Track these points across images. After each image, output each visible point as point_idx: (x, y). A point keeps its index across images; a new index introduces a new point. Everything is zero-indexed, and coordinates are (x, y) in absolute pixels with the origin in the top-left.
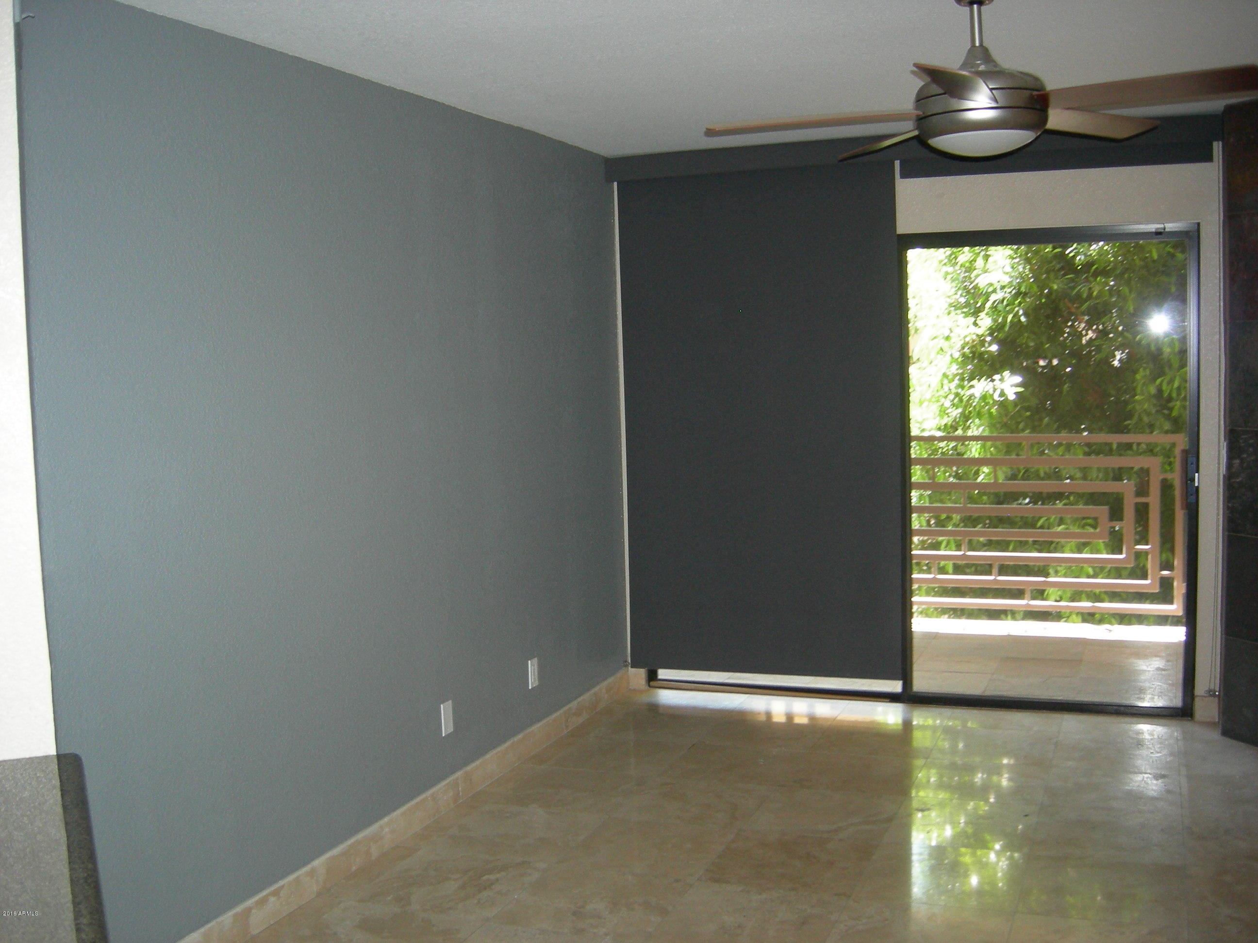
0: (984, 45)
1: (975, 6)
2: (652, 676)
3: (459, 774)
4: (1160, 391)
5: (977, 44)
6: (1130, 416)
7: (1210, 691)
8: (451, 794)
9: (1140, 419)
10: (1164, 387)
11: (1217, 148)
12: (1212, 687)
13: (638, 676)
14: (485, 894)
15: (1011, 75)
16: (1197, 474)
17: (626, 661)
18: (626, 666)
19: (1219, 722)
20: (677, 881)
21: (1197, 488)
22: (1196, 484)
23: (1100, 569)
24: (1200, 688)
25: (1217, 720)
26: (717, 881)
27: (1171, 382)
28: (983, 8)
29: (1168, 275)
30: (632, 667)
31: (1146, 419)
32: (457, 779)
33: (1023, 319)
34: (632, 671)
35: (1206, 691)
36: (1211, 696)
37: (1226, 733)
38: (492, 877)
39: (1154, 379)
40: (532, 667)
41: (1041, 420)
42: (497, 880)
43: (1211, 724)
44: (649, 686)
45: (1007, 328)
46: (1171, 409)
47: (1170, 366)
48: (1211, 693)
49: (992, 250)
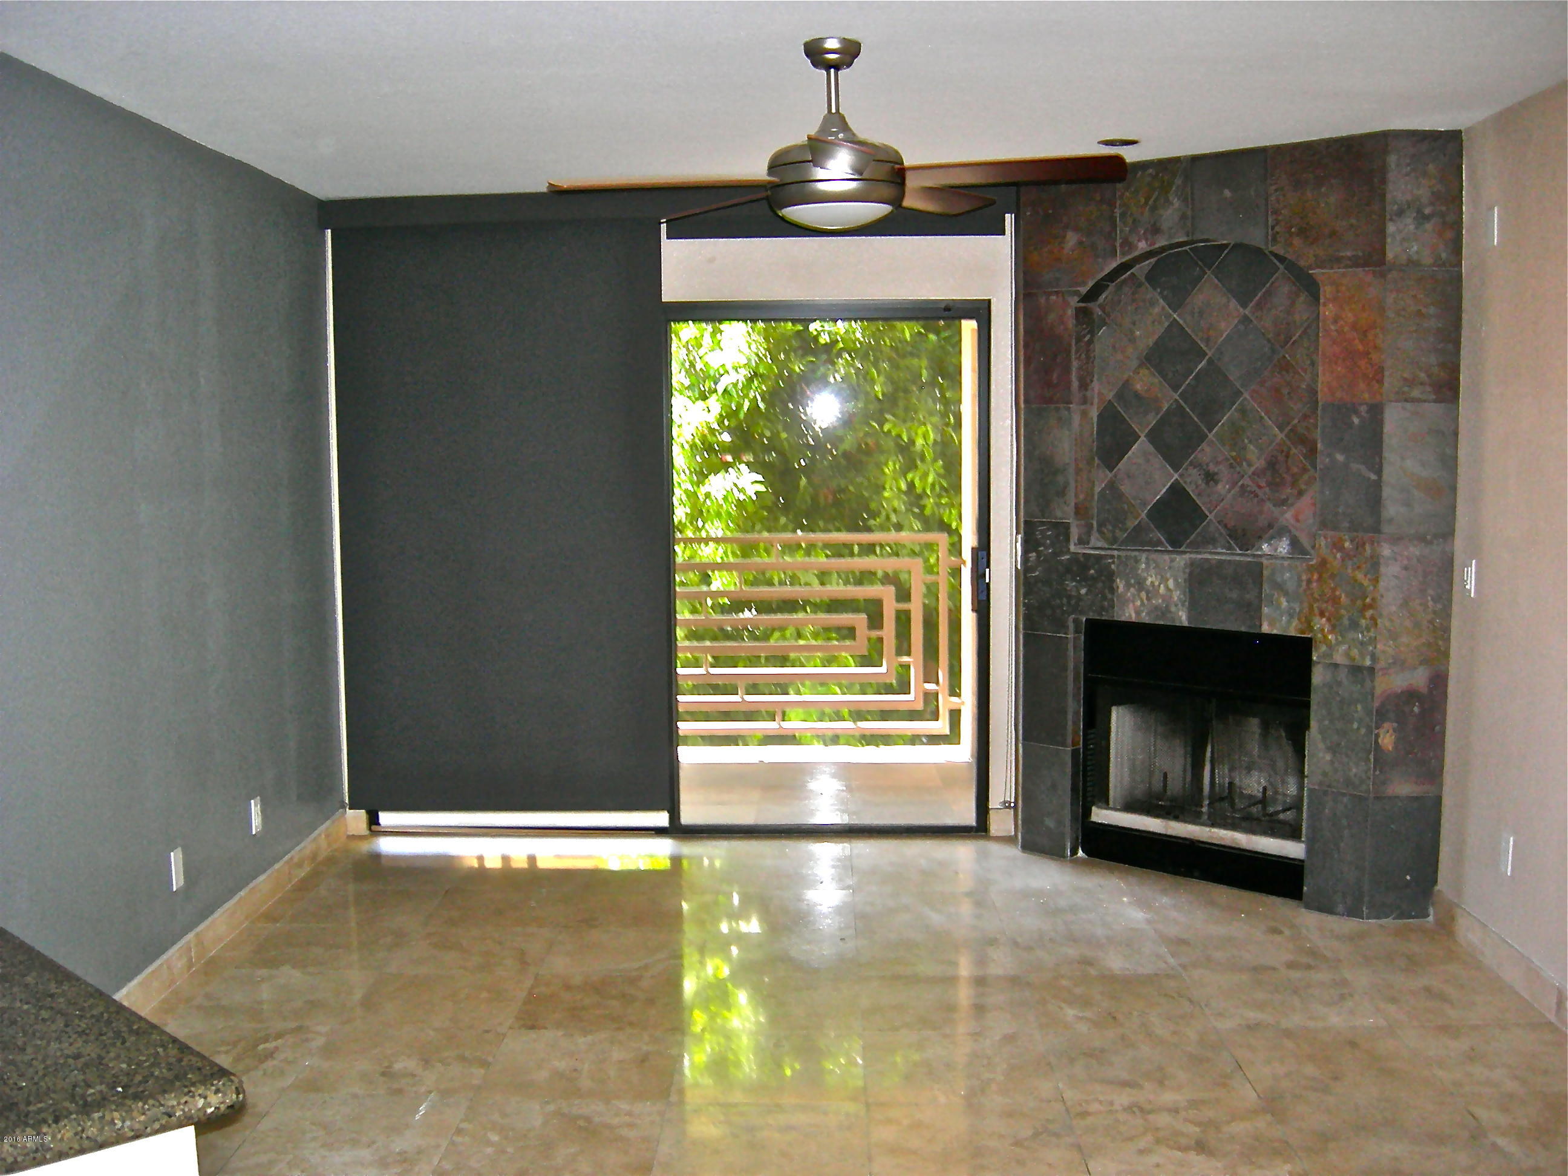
0: (840, 112)
1: (832, 71)
2: (373, 820)
3: (190, 936)
4: (911, 485)
5: (834, 111)
6: (874, 515)
7: (1005, 802)
8: (185, 959)
9: (888, 518)
10: (917, 483)
11: (1009, 220)
12: (1008, 798)
13: (357, 819)
14: (270, 1064)
16: (988, 570)
17: (343, 802)
18: (343, 807)
19: (1016, 835)
20: (487, 1032)
21: (989, 584)
22: (987, 581)
23: (848, 684)
24: (995, 801)
25: (1013, 833)
26: (532, 1027)
27: (925, 475)
28: (840, 73)
29: (919, 357)
30: (350, 809)
31: (894, 518)
32: (189, 942)
33: (762, 405)
34: (350, 812)
35: (1001, 803)
36: (1007, 807)
37: (1029, 847)
38: (270, 1045)
39: (904, 475)
40: (255, 808)
41: (776, 520)
42: (276, 1048)
43: (1009, 840)
44: (370, 829)
45: (742, 416)
46: (922, 508)
47: (923, 458)
48: (1006, 805)
49: (725, 326)
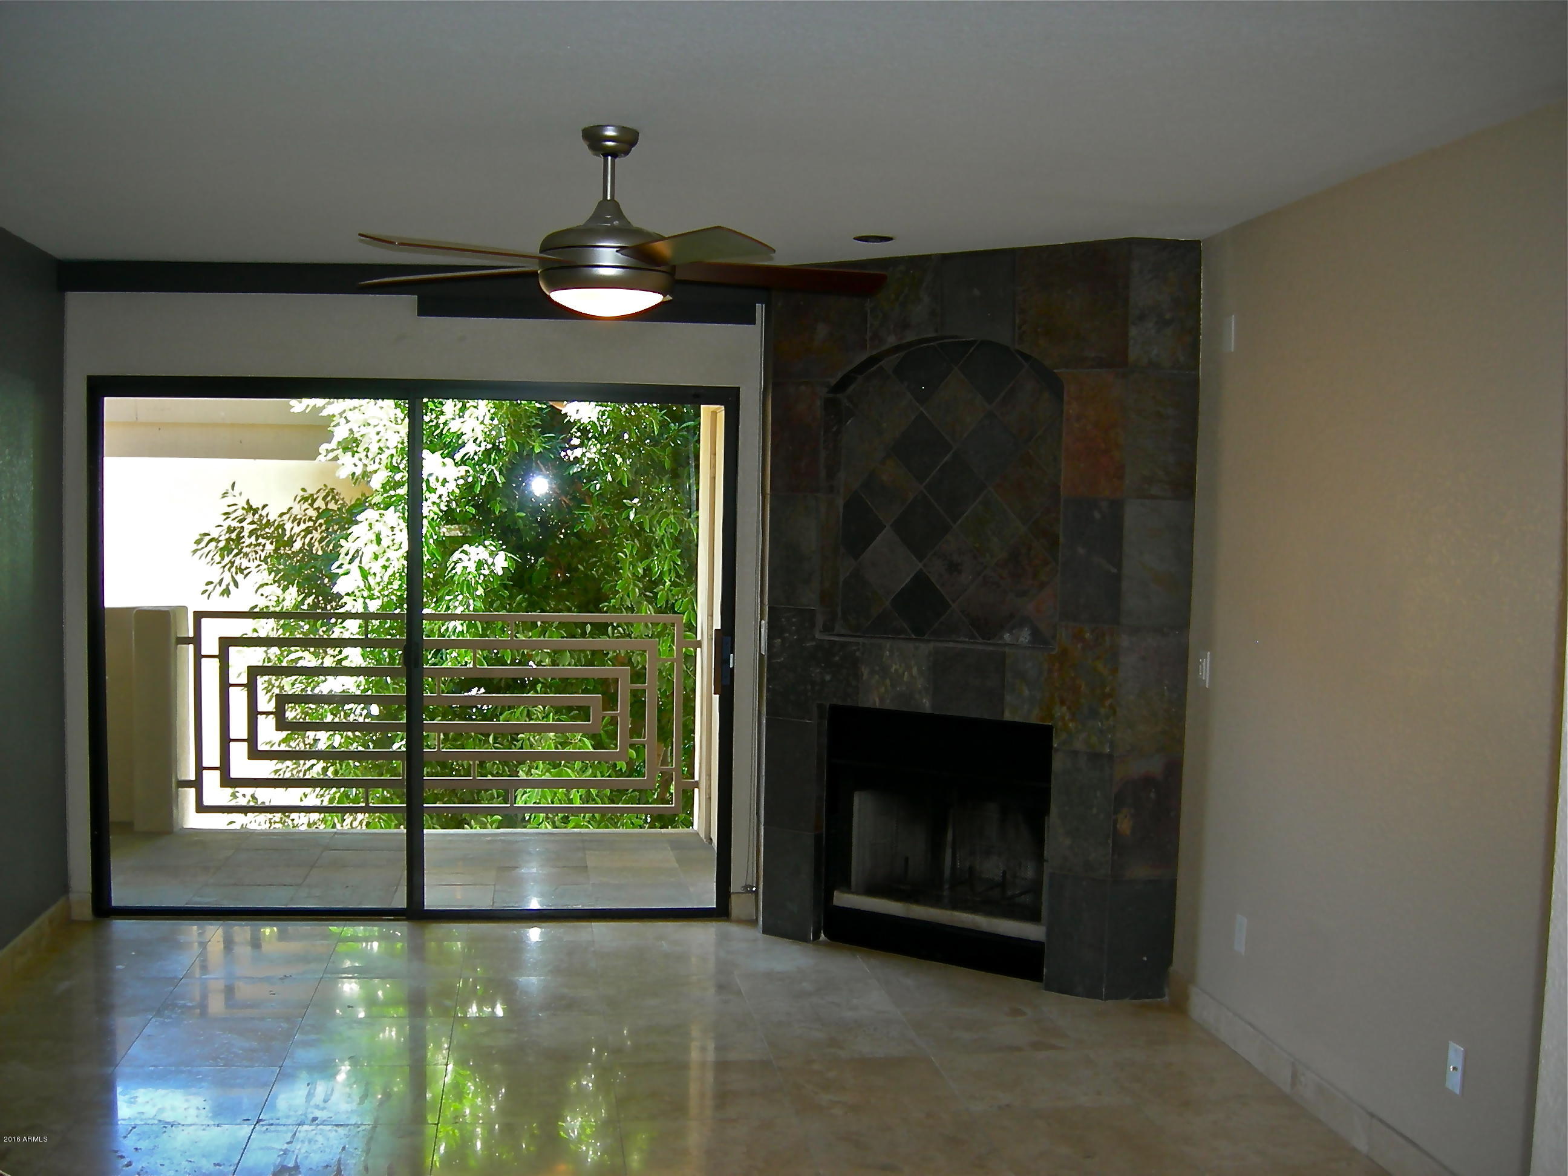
0: (615, 199)
1: (610, 158)
5: (609, 198)
7: (746, 886)
11: (760, 309)
12: (749, 882)
13: (80, 903)
15: (638, 232)
16: (732, 655)
18: (67, 890)
19: (759, 919)
21: (732, 669)
22: (731, 667)
24: (737, 883)
25: (757, 918)
28: (617, 160)
34: (73, 896)
35: (743, 887)
36: (748, 891)
37: (766, 931)
43: (751, 922)
48: (747, 889)
